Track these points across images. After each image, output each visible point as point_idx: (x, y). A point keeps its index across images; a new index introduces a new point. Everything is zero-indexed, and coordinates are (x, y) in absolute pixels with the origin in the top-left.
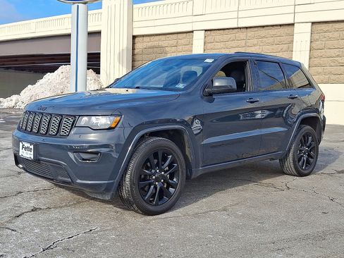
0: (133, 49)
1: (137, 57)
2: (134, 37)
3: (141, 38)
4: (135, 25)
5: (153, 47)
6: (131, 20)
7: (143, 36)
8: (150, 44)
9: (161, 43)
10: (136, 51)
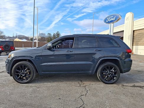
0: (133, 35)
1: (135, 37)
2: (134, 31)
3: (136, 31)
4: (134, 27)
5: (140, 34)
6: (133, 25)
7: (137, 30)
8: (139, 33)
9: (143, 32)
10: (134, 35)
